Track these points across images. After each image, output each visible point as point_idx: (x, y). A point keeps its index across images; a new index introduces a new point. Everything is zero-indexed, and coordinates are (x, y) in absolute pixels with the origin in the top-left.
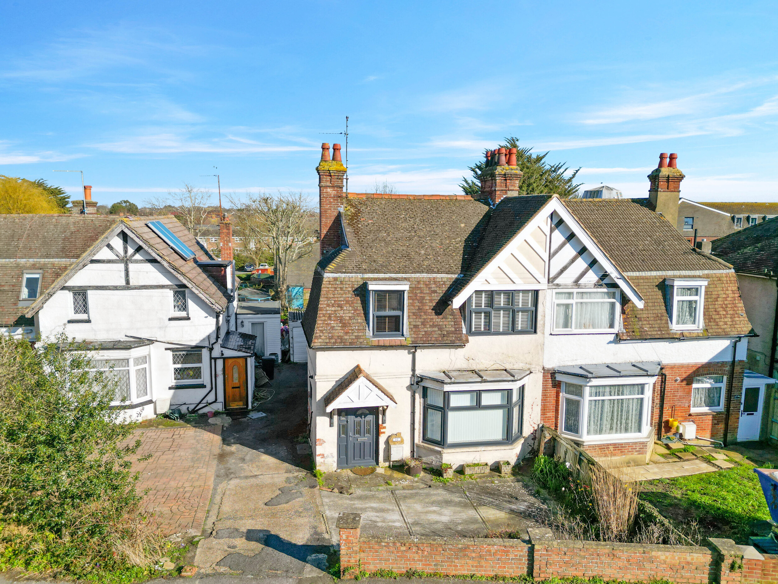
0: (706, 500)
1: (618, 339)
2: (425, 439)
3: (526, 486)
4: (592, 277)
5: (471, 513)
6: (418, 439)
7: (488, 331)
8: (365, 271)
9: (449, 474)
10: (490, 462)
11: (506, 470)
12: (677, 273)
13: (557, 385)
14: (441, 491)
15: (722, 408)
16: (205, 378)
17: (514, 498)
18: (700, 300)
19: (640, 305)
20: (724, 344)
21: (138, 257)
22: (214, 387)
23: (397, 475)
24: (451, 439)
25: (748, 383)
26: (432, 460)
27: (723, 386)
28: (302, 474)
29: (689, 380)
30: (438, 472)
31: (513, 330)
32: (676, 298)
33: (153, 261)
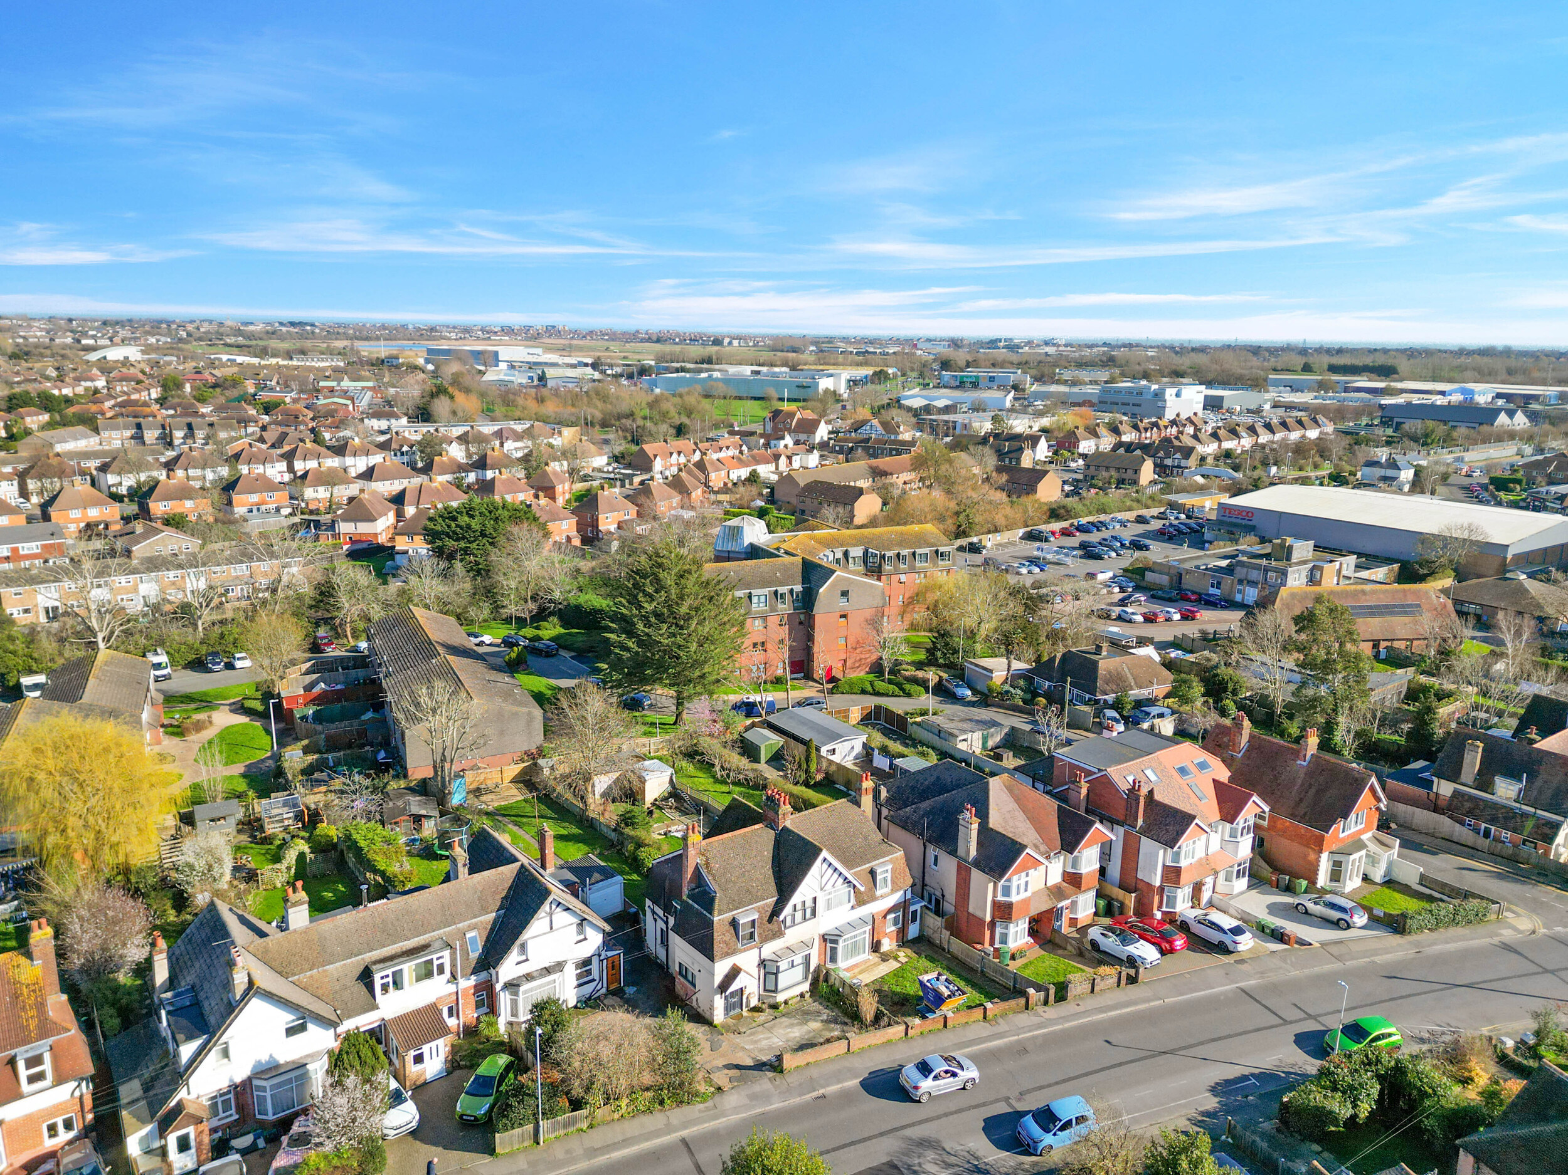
0: (898, 989)
1: (853, 908)
2: (765, 990)
3: (821, 1004)
4: (841, 880)
5: (805, 1028)
6: (762, 992)
7: (794, 924)
8: (733, 910)
9: (782, 1007)
10: (798, 993)
11: (807, 995)
12: (877, 862)
13: (825, 940)
14: (784, 1019)
15: (900, 925)
16: (595, 974)
17: (819, 1013)
18: (889, 875)
19: (862, 889)
20: (902, 892)
21: (559, 909)
22: (601, 979)
23: (756, 1014)
24: (780, 987)
25: (912, 908)
26: (771, 1001)
27: (900, 913)
28: (706, 1028)
29: (885, 917)
30: (775, 1007)
31: (805, 919)
32: (879, 878)
33: (568, 909)
